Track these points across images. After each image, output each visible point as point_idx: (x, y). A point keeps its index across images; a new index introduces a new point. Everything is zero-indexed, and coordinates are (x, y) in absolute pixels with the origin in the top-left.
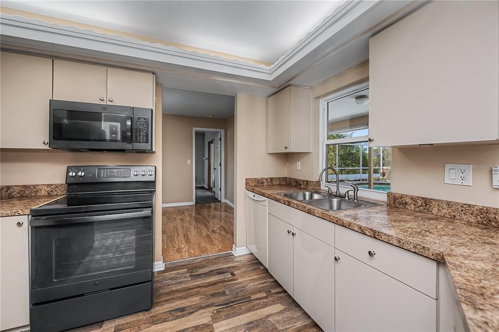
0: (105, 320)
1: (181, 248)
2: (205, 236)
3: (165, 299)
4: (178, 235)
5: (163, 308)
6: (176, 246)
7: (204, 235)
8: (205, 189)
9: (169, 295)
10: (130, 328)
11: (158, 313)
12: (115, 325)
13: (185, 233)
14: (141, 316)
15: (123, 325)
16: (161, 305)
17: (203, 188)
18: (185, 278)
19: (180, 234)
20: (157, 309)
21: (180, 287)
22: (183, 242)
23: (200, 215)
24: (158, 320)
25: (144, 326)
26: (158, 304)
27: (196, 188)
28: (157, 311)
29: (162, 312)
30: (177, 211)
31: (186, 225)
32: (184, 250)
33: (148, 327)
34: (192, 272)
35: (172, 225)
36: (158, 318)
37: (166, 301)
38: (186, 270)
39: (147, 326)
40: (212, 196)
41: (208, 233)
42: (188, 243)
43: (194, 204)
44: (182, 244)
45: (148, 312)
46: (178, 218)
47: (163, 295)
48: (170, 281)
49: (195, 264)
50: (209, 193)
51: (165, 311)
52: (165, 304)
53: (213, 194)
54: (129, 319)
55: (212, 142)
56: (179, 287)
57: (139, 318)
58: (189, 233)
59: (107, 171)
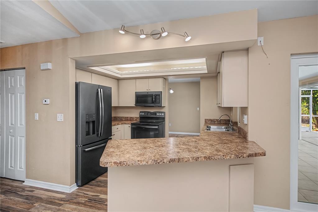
59: (150, 113)
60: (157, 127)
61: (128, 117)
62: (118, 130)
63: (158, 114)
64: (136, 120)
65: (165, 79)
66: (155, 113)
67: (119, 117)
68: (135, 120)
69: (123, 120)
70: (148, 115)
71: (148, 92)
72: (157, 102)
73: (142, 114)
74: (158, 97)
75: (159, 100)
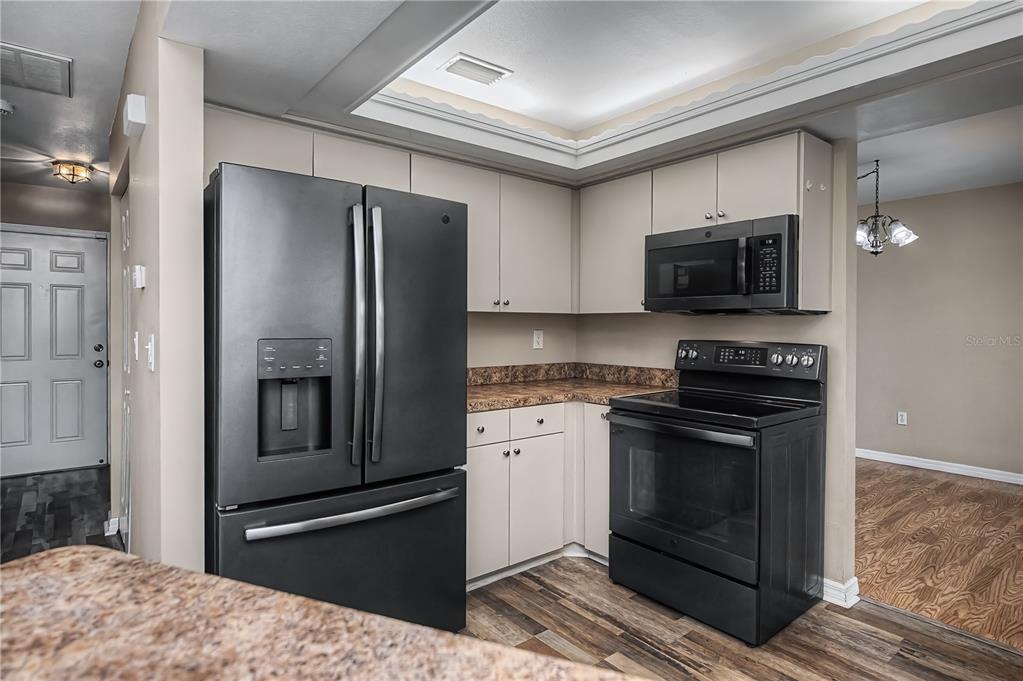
0: (689, 616)
1: (939, 591)
3: (796, 653)
4: (966, 561)
5: (777, 662)
6: (930, 582)
9: (811, 653)
10: (706, 647)
11: (762, 661)
12: (691, 629)
14: (734, 646)
15: (701, 637)
16: (780, 656)
18: (878, 649)
20: (767, 655)
21: (848, 658)
22: (964, 582)
24: (752, 670)
25: (726, 661)
26: (775, 650)
28: (763, 658)
29: (771, 665)
32: (942, 599)
33: (730, 668)
34: (912, 652)
36: (755, 668)
37: (795, 657)
38: (902, 639)
39: (730, 664)
42: (973, 591)
44: (954, 584)
45: (749, 650)
47: (797, 644)
48: (839, 633)
49: (938, 643)
51: (777, 668)
52: (787, 660)
54: (716, 637)
56: (843, 655)
57: (729, 646)
59: (729, 352)
60: (744, 439)
61: (626, 368)
62: (543, 429)
63: (776, 358)
64: (664, 387)
65: (828, 140)
66: (762, 352)
67: (592, 366)
68: (657, 382)
69: (609, 378)
70: (717, 360)
71: (708, 232)
72: (764, 282)
73: (687, 352)
74: (771, 253)
75: (774, 268)
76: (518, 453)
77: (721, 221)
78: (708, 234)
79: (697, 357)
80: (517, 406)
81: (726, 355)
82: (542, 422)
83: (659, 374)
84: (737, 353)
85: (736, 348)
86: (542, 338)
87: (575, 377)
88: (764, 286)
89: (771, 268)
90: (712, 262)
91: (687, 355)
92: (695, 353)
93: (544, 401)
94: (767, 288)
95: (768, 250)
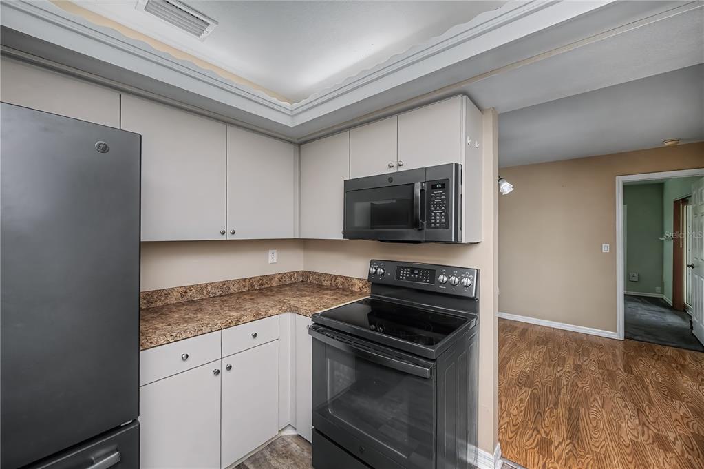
1: (551, 442)
2: (628, 442)
4: (556, 404)
6: (542, 432)
7: (627, 437)
8: (665, 305)
13: (573, 406)
17: (658, 302)
19: (561, 402)
22: (563, 428)
23: (631, 372)
27: (628, 298)
30: (574, 345)
31: (585, 386)
32: (556, 453)
35: (551, 371)
40: (685, 329)
41: (642, 439)
42: (571, 438)
43: (622, 338)
44: (558, 433)
46: (570, 361)
50: (673, 320)
53: (686, 325)
55: (685, 201)
58: (582, 411)
59: (407, 271)
62: (257, 341)
63: (443, 279)
65: (480, 109)
66: (432, 272)
67: (314, 273)
70: (398, 277)
71: (390, 177)
72: (435, 219)
73: (377, 269)
74: (441, 195)
75: (443, 208)
76: (229, 368)
77: (400, 169)
78: (391, 180)
79: (383, 274)
80: (228, 326)
81: (405, 275)
82: (255, 336)
83: (357, 282)
84: (412, 272)
85: (412, 268)
86: (275, 254)
87: (302, 281)
88: (435, 223)
89: (440, 208)
90: (394, 201)
91: (376, 272)
92: (382, 271)
93: (258, 316)
94: (438, 225)
95: (438, 193)
